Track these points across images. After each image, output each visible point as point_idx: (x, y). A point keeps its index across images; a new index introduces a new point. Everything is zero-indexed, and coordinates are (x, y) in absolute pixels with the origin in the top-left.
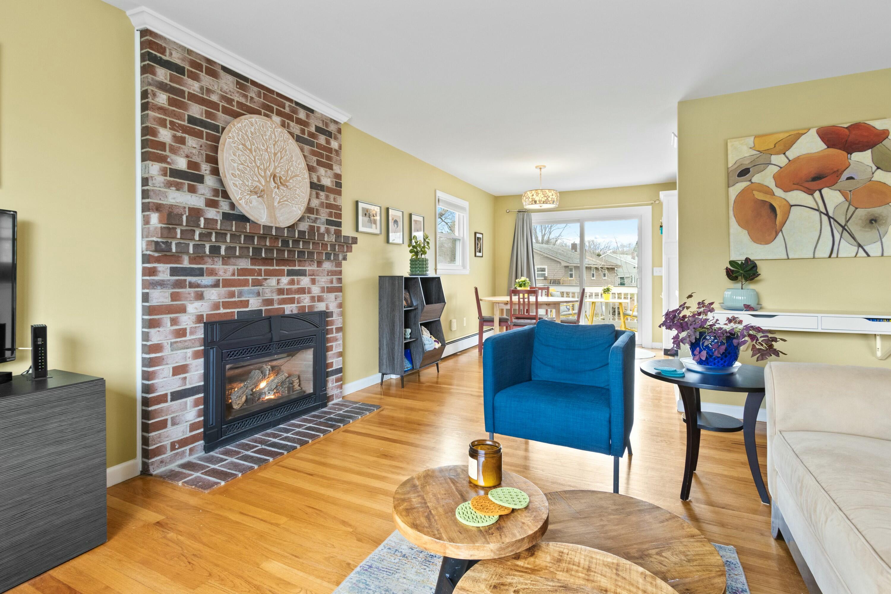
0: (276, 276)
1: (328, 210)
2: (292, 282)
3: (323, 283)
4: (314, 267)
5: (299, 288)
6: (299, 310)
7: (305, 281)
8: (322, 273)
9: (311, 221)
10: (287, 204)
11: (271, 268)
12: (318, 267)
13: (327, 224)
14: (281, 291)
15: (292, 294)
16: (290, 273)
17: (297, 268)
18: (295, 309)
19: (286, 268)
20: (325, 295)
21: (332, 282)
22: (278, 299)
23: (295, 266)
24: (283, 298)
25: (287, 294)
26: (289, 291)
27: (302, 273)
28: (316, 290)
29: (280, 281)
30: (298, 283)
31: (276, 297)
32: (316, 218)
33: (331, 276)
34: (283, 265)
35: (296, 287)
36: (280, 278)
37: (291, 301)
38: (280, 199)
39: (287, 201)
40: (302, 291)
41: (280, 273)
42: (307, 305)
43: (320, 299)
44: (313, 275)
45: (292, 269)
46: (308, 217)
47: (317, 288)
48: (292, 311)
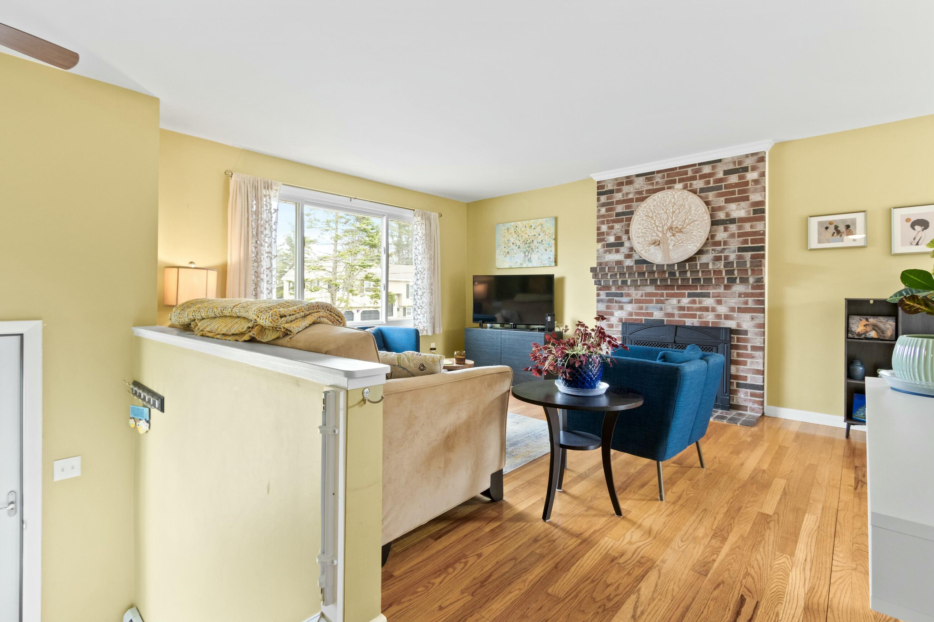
0: (677, 297)
1: (741, 239)
2: (694, 302)
3: (733, 304)
4: (721, 290)
5: (701, 307)
6: (701, 324)
7: (709, 302)
8: (731, 295)
9: (717, 252)
10: (682, 245)
11: (672, 292)
12: (725, 289)
13: (738, 252)
14: (681, 308)
15: (693, 311)
16: (690, 295)
17: (699, 291)
18: (696, 322)
19: (687, 292)
20: (735, 315)
21: (746, 303)
22: (679, 314)
23: (697, 289)
24: (684, 314)
25: (688, 311)
26: (689, 309)
27: (707, 295)
28: (722, 310)
29: (681, 301)
30: (700, 302)
31: (676, 312)
32: (724, 249)
33: (744, 297)
34: (684, 289)
35: (697, 305)
36: (680, 298)
37: (694, 316)
38: (675, 243)
39: (682, 243)
40: (706, 309)
41: (683, 295)
42: (711, 321)
43: (727, 317)
44: (718, 297)
45: (693, 293)
46: (713, 250)
47: (724, 308)
48: (693, 324)
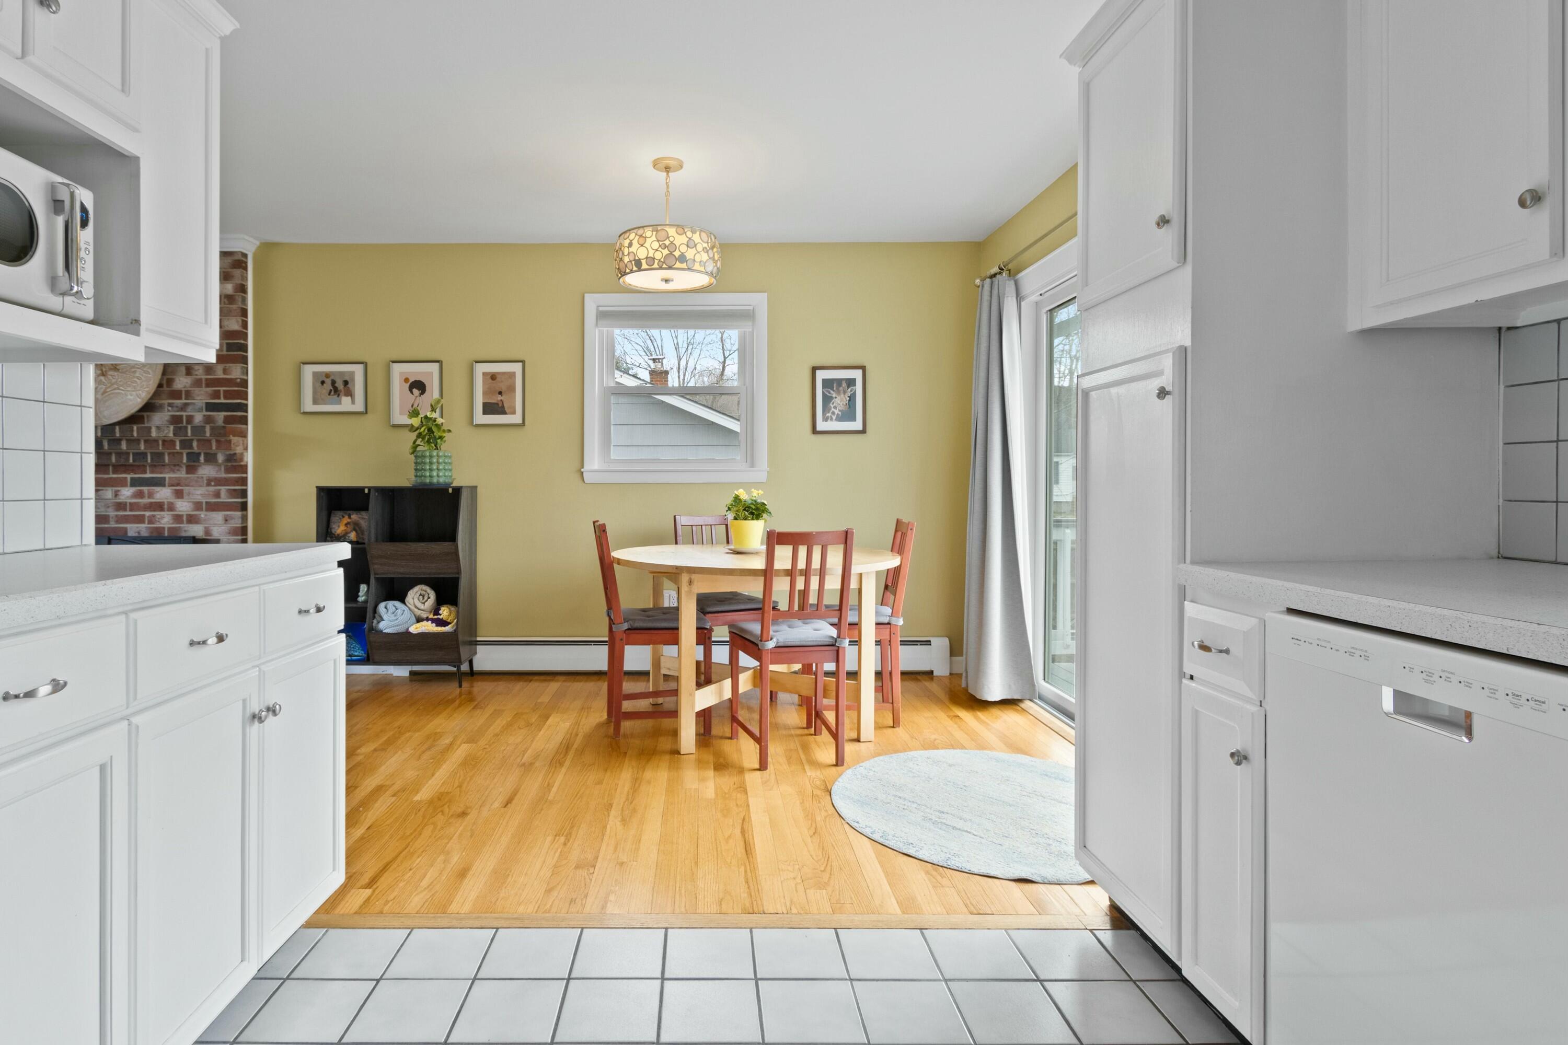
0: (113, 486)
1: (210, 390)
2: (140, 495)
3: (199, 497)
4: (182, 474)
5: (151, 503)
6: (152, 533)
7: (163, 494)
8: (197, 481)
9: (175, 409)
10: (117, 393)
11: (106, 476)
12: (187, 473)
13: (207, 410)
14: (121, 506)
15: (139, 510)
16: (135, 482)
17: (148, 475)
18: (144, 530)
19: (129, 476)
20: (202, 515)
21: (217, 495)
22: (117, 516)
23: (145, 473)
24: (125, 516)
25: (131, 510)
26: (133, 506)
27: (160, 483)
28: (183, 507)
29: (119, 493)
30: (151, 495)
31: (112, 513)
32: (186, 405)
33: (215, 486)
34: (125, 472)
35: (146, 501)
36: (119, 489)
37: (140, 520)
38: (106, 389)
39: (118, 389)
40: (159, 506)
41: (123, 483)
42: (166, 526)
43: (192, 519)
44: (178, 485)
45: (139, 478)
46: (170, 405)
47: (185, 504)
48: (139, 533)
